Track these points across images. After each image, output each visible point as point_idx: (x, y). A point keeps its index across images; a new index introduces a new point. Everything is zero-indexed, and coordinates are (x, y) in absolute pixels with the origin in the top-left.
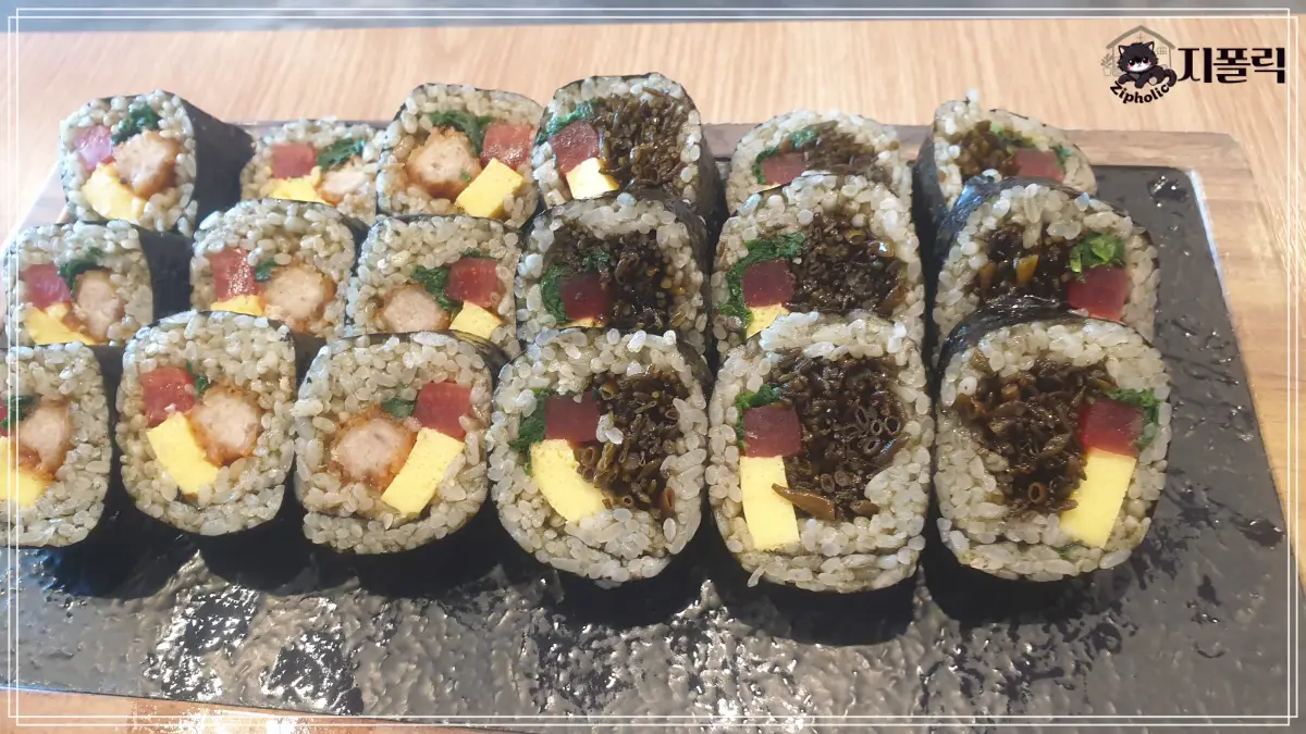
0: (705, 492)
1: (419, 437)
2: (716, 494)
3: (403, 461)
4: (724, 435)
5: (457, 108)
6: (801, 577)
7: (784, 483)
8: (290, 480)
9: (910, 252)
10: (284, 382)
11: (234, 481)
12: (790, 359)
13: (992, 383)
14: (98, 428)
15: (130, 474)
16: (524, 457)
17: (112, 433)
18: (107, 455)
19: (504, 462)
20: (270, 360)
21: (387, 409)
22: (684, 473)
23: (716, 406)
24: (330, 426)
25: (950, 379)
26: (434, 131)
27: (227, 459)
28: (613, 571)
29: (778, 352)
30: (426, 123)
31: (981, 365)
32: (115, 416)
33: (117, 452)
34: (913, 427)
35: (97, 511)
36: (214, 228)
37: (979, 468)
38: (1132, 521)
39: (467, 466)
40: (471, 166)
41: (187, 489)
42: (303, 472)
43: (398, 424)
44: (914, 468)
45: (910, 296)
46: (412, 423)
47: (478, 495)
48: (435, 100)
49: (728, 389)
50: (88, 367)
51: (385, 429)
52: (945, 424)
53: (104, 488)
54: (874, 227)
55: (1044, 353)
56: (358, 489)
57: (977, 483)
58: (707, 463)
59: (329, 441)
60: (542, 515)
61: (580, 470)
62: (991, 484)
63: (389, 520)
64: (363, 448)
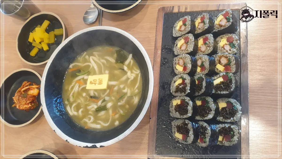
0: (177, 96)
1: (182, 67)
2: (177, 97)
3: (180, 66)
4: (182, 98)
5: (231, 61)
6: (170, 106)
7: (178, 104)
8: (178, 55)
9: (206, 118)
10: (187, 52)
11: (178, 49)
12: (188, 104)
13: (187, 125)
14: (183, 34)
15: (179, 38)
16: (180, 78)
17: (182, 35)
18: (180, 36)
19: (179, 76)
20: (189, 50)
21: (184, 63)
22: (178, 94)
23: (184, 97)
24: (183, 58)
25: (187, 120)
26: (227, 59)
27: (180, 48)
28: (171, 88)
29: (189, 103)
30: (229, 58)
31: (189, 124)
32: (184, 35)
33: (181, 36)
34: (182, 116)
35: (176, 36)
36: (211, 36)
37: (180, 123)
38: (177, 139)
39: (180, 72)
40: (223, 65)
41: (178, 45)
42: (179, 56)
43: (183, 64)
44: (179, 116)
45: (201, 118)
46: (183, 66)
47: (177, 74)
48: (232, 58)
49: (186, 98)
50: (188, 31)
51: (183, 63)
52: (184, 120)
53: (178, 36)
54: (209, 114)
55: (190, 130)
56: (178, 62)
57: (179, 123)
58: (180, 96)
59: (182, 58)
60: (176, 80)
61: (179, 84)
62: (179, 124)
63: (175, 66)
64: (181, 62)
